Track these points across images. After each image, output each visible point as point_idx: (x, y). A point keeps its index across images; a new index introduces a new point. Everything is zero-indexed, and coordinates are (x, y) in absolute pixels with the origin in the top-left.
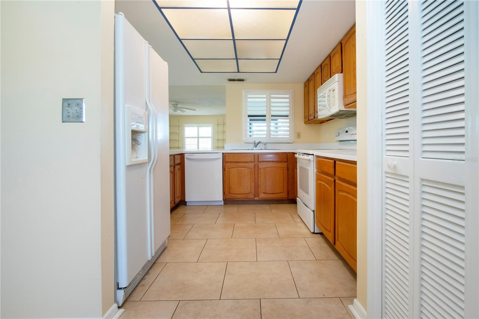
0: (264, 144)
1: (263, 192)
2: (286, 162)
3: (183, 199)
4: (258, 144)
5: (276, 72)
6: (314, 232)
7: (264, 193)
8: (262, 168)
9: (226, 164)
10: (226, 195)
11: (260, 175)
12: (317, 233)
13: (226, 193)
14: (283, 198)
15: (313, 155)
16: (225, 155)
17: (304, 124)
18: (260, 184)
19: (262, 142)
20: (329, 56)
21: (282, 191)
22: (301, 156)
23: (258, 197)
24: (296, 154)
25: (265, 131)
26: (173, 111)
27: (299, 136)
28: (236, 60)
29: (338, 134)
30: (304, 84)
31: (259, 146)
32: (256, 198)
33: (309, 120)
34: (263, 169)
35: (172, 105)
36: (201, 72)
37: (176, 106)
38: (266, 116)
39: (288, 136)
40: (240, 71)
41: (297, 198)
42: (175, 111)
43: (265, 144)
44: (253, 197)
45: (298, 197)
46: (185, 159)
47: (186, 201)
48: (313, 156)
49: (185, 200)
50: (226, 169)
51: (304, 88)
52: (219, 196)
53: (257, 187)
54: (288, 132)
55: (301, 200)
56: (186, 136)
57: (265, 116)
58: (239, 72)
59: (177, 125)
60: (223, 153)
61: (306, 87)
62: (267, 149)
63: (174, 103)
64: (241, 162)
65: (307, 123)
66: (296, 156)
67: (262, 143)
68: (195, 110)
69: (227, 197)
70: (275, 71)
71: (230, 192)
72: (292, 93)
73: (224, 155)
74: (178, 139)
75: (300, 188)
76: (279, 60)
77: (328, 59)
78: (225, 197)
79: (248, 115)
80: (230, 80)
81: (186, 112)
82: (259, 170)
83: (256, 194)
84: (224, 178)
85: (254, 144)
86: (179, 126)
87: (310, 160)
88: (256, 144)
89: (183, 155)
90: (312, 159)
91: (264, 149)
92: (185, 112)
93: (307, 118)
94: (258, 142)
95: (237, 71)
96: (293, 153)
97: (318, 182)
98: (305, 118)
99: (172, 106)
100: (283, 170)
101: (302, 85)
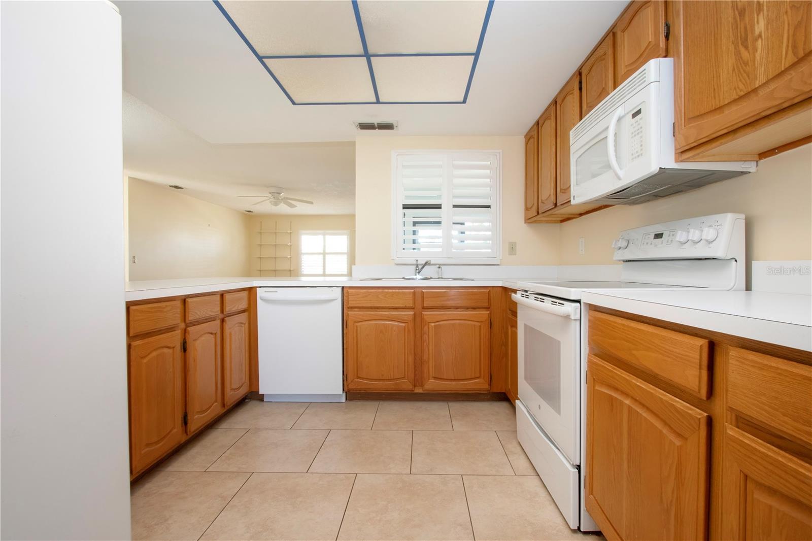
0: (438, 266)
1: (434, 376)
2: (488, 308)
3: (254, 389)
4: (423, 267)
5: (464, 102)
6: (579, 528)
7: (435, 378)
8: (432, 322)
9: (349, 312)
10: (349, 380)
11: (425, 337)
12: (586, 533)
13: (350, 378)
14: (480, 390)
15: (579, 301)
16: (348, 292)
17: (525, 223)
18: (425, 358)
19: (431, 263)
20: (611, 34)
21: (478, 375)
22: (531, 301)
23: (422, 386)
24: (515, 291)
25: (439, 238)
26: (271, 204)
27: (512, 249)
28: (365, 58)
29: (624, 244)
30: (525, 137)
31: (427, 271)
32: (418, 390)
33: (538, 213)
34: (433, 324)
35: (270, 193)
36: (294, 103)
37: (277, 195)
38: (440, 208)
39: (490, 250)
40: (381, 100)
41: (516, 401)
42: (276, 204)
43: (439, 268)
44: (411, 387)
45: (518, 399)
46: (259, 301)
47: (261, 393)
48: (578, 304)
49: (258, 392)
50: (350, 324)
51: (527, 144)
52: (333, 385)
53: (419, 364)
54: (488, 242)
55: (528, 412)
56: (303, 251)
57: (438, 207)
58: (378, 102)
59: (288, 233)
60: (343, 287)
61: (532, 140)
62: (443, 277)
63: (273, 190)
64: (383, 308)
65: (531, 220)
66: (517, 297)
67: (433, 264)
68: (312, 203)
69: (352, 386)
70: (461, 99)
71: (359, 375)
72: (498, 157)
73: (345, 290)
74: (289, 257)
75: (526, 378)
76: (473, 57)
77: (609, 40)
78: (348, 385)
79: (403, 205)
80: (364, 127)
81: (296, 207)
82: (426, 328)
83: (418, 380)
84: (345, 342)
85: (415, 266)
86: (291, 233)
87: (567, 317)
88: (420, 267)
89: (254, 289)
90: (575, 314)
91: (437, 277)
92: (294, 206)
93: (535, 208)
94: (424, 263)
95: (374, 100)
96: (502, 287)
97: (597, 388)
98: (527, 209)
99: (270, 195)
100: (480, 326)
101: (520, 142)
